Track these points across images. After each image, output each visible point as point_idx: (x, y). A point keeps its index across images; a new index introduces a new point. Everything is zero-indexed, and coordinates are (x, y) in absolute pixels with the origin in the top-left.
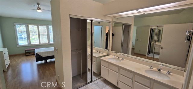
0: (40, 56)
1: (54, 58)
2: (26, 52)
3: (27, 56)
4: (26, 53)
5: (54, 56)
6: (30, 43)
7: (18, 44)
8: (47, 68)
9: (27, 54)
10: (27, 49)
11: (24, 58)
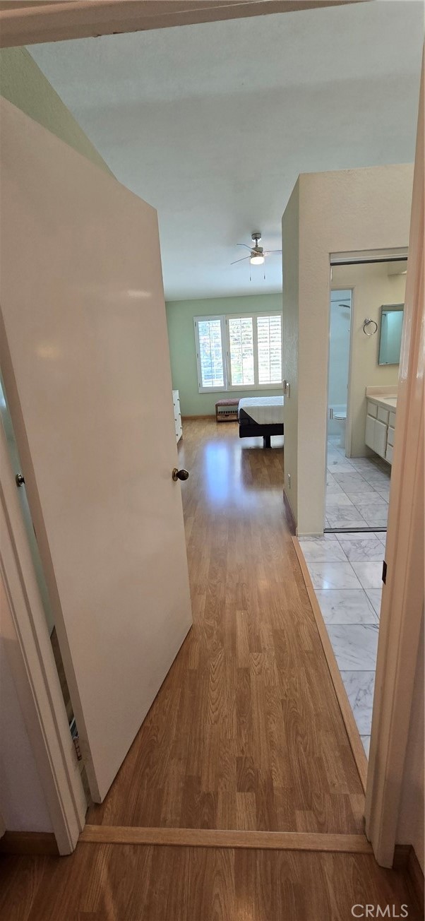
0: (249, 418)
1: (282, 433)
2: (220, 409)
3: (219, 422)
4: (218, 413)
5: (283, 424)
6: (230, 383)
7: (200, 385)
8: (267, 462)
9: (220, 418)
10: (220, 402)
11: (212, 428)
